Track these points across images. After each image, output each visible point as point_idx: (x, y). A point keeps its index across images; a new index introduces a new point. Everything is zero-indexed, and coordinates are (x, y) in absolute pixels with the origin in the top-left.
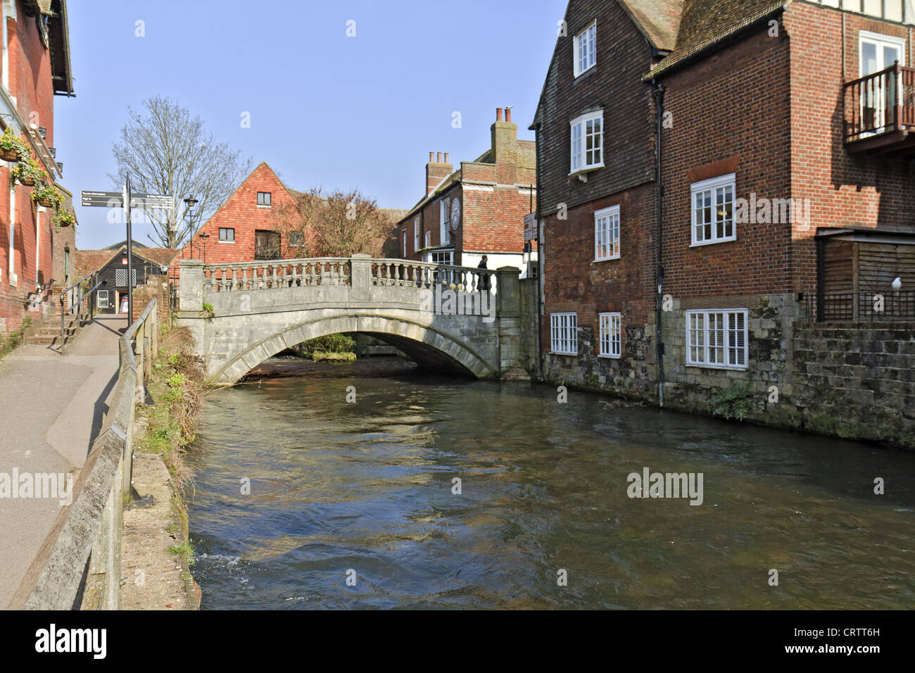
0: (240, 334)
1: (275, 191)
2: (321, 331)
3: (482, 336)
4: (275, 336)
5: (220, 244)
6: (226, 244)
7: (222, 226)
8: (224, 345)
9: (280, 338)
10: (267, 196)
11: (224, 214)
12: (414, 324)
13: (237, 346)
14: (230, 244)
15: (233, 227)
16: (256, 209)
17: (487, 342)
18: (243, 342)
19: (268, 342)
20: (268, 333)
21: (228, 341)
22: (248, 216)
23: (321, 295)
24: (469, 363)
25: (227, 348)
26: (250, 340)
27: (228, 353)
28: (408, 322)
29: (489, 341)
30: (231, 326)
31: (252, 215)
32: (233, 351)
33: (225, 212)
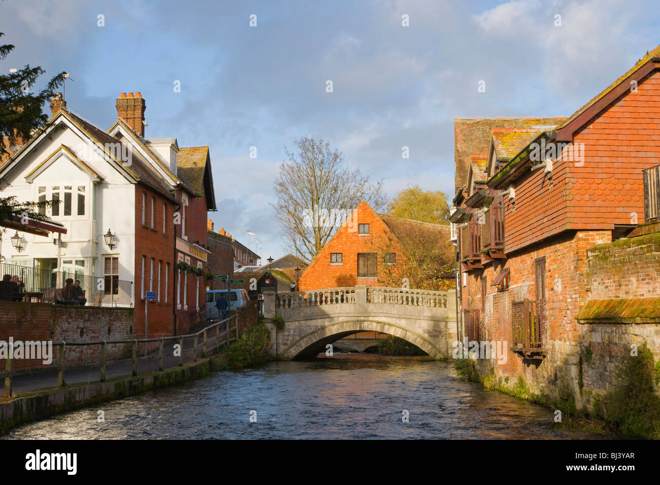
0: (294, 332)
1: (372, 222)
2: (338, 330)
3: (437, 333)
4: (313, 333)
5: (332, 266)
6: (336, 265)
7: (333, 252)
8: (286, 337)
9: (316, 334)
10: (367, 226)
11: (334, 243)
12: (393, 326)
13: (293, 338)
14: (339, 265)
15: (341, 252)
16: (358, 237)
17: (440, 337)
18: (296, 336)
19: (309, 336)
20: (309, 331)
21: (289, 335)
22: (352, 243)
23: (338, 309)
24: (429, 350)
25: (288, 340)
26: (300, 335)
27: (289, 342)
28: (389, 325)
29: (442, 337)
30: (290, 327)
31: (355, 242)
32: (292, 341)
33: (335, 241)
